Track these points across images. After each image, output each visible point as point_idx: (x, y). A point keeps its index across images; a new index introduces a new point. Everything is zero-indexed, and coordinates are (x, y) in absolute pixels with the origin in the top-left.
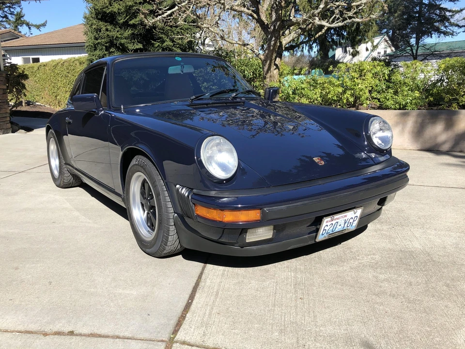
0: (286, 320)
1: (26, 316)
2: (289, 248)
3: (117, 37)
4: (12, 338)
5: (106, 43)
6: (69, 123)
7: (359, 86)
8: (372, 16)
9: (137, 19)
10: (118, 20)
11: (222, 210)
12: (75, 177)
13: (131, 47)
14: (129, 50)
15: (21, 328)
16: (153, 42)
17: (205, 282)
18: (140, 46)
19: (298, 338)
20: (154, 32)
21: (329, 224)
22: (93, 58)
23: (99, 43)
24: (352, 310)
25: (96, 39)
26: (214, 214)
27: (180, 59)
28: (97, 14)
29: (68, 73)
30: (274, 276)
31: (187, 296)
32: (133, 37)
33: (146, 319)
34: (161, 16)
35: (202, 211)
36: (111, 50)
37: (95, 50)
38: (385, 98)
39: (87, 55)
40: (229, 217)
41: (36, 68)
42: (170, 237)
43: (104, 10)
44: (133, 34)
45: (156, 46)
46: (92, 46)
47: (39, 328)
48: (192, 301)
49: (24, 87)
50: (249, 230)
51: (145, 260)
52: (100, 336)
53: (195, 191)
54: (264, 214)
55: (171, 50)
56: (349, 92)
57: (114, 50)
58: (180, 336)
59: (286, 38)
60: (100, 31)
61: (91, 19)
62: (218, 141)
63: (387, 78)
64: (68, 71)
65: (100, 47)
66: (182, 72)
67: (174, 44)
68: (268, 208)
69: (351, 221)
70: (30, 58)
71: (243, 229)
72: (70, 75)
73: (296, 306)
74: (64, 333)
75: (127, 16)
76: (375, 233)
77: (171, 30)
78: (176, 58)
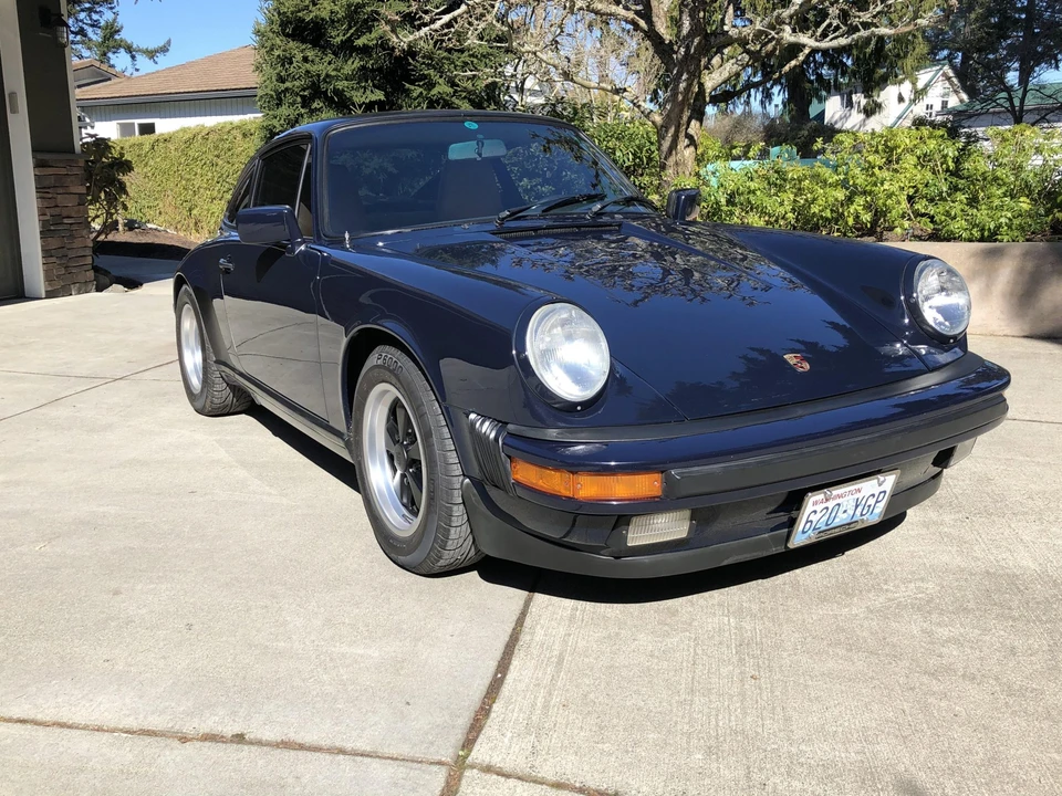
0: (721, 724)
1: (141, 697)
2: (725, 563)
3: (328, 76)
4: (112, 745)
5: (304, 90)
6: (227, 271)
7: (886, 186)
8: (919, 21)
9: (373, 36)
10: (331, 37)
11: (573, 473)
12: (237, 390)
13: (358, 97)
14: (353, 104)
15: (131, 723)
16: (407, 85)
17: (533, 634)
18: (379, 95)
19: (748, 768)
20: (410, 64)
21: (819, 508)
22: (275, 122)
23: (287, 89)
24: (875, 707)
25: (282, 80)
26: (554, 482)
27: (475, 126)
28: (283, 25)
29: (218, 156)
30: (690, 624)
31: (493, 665)
32: (363, 74)
33: (402, 712)
34: (427, 28)
35: (526, 473)
36: (315, 105)
37: (279, 105)
38: (947, 214)
39: (260, 115)
40: (588, 488)
41: (147, 147)
42: (453, 531)
43: (300, 14)
44: (363, 68)
45: (415, 95)
46: (272, 96)
47: (170, 725)
48: (504, 676)
49: (122, 189)
50: (634, 519)
51: (396, 581)
52: (301, 747)
53: (511, 427)
54: (669, 483)
55: (448, 105)
56: (860, 200)
57: (321, 104)
58: (480, 753)
59: (713, 75)
60: (291, 63)
61: (271, 35)
62: (565, 316)
63: (952, 166)
64: (216, 153)
65: (289, 98)
66: (480, 155)
67: (456, 91)
68: (680, 470)
69: (872, 501)
70: (133, 124)
71: (621, 517)
72: (220, 162)
73: (743, 695)
74: (222, 737)
75: (350, 28)
76: (924, 531)
77: (448, 59)
78: (466, 124)
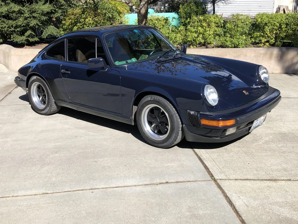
1: (136, 179)
4: (143, 188)
7: (208, 33)
11: (219, 121)
17: (203, 157)
19: (265, 172)
21: (255, 123)
24: (278, 160)
26: (213, 123)
33: (193, 174)
35: (204, 122)
38: (225, 40)
42: (178, 137)
47: (150, 183)
48: (205, 165)
50: (228, 129)
53: (201, 112)
54: (237, 121)
56: (201, 36)
58: (216, 177)
68: (239, 118)
69: (262, 121)
71: (225, 129)
74: (164, 183)
